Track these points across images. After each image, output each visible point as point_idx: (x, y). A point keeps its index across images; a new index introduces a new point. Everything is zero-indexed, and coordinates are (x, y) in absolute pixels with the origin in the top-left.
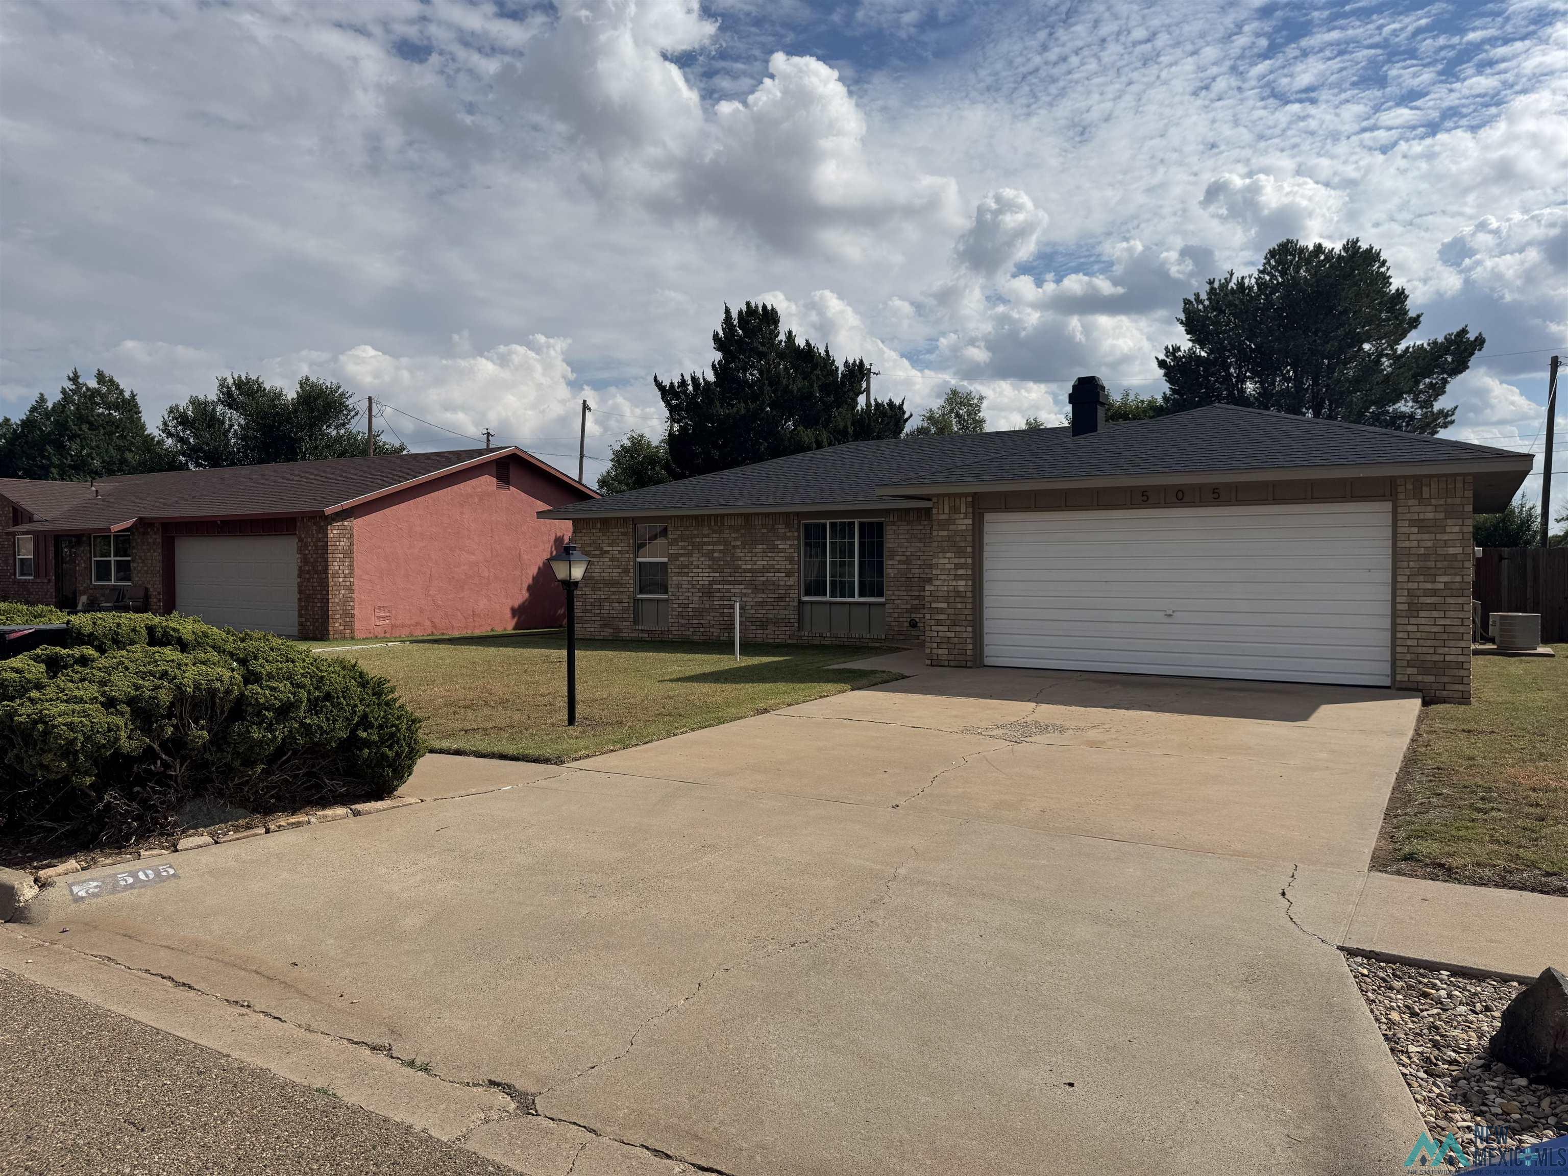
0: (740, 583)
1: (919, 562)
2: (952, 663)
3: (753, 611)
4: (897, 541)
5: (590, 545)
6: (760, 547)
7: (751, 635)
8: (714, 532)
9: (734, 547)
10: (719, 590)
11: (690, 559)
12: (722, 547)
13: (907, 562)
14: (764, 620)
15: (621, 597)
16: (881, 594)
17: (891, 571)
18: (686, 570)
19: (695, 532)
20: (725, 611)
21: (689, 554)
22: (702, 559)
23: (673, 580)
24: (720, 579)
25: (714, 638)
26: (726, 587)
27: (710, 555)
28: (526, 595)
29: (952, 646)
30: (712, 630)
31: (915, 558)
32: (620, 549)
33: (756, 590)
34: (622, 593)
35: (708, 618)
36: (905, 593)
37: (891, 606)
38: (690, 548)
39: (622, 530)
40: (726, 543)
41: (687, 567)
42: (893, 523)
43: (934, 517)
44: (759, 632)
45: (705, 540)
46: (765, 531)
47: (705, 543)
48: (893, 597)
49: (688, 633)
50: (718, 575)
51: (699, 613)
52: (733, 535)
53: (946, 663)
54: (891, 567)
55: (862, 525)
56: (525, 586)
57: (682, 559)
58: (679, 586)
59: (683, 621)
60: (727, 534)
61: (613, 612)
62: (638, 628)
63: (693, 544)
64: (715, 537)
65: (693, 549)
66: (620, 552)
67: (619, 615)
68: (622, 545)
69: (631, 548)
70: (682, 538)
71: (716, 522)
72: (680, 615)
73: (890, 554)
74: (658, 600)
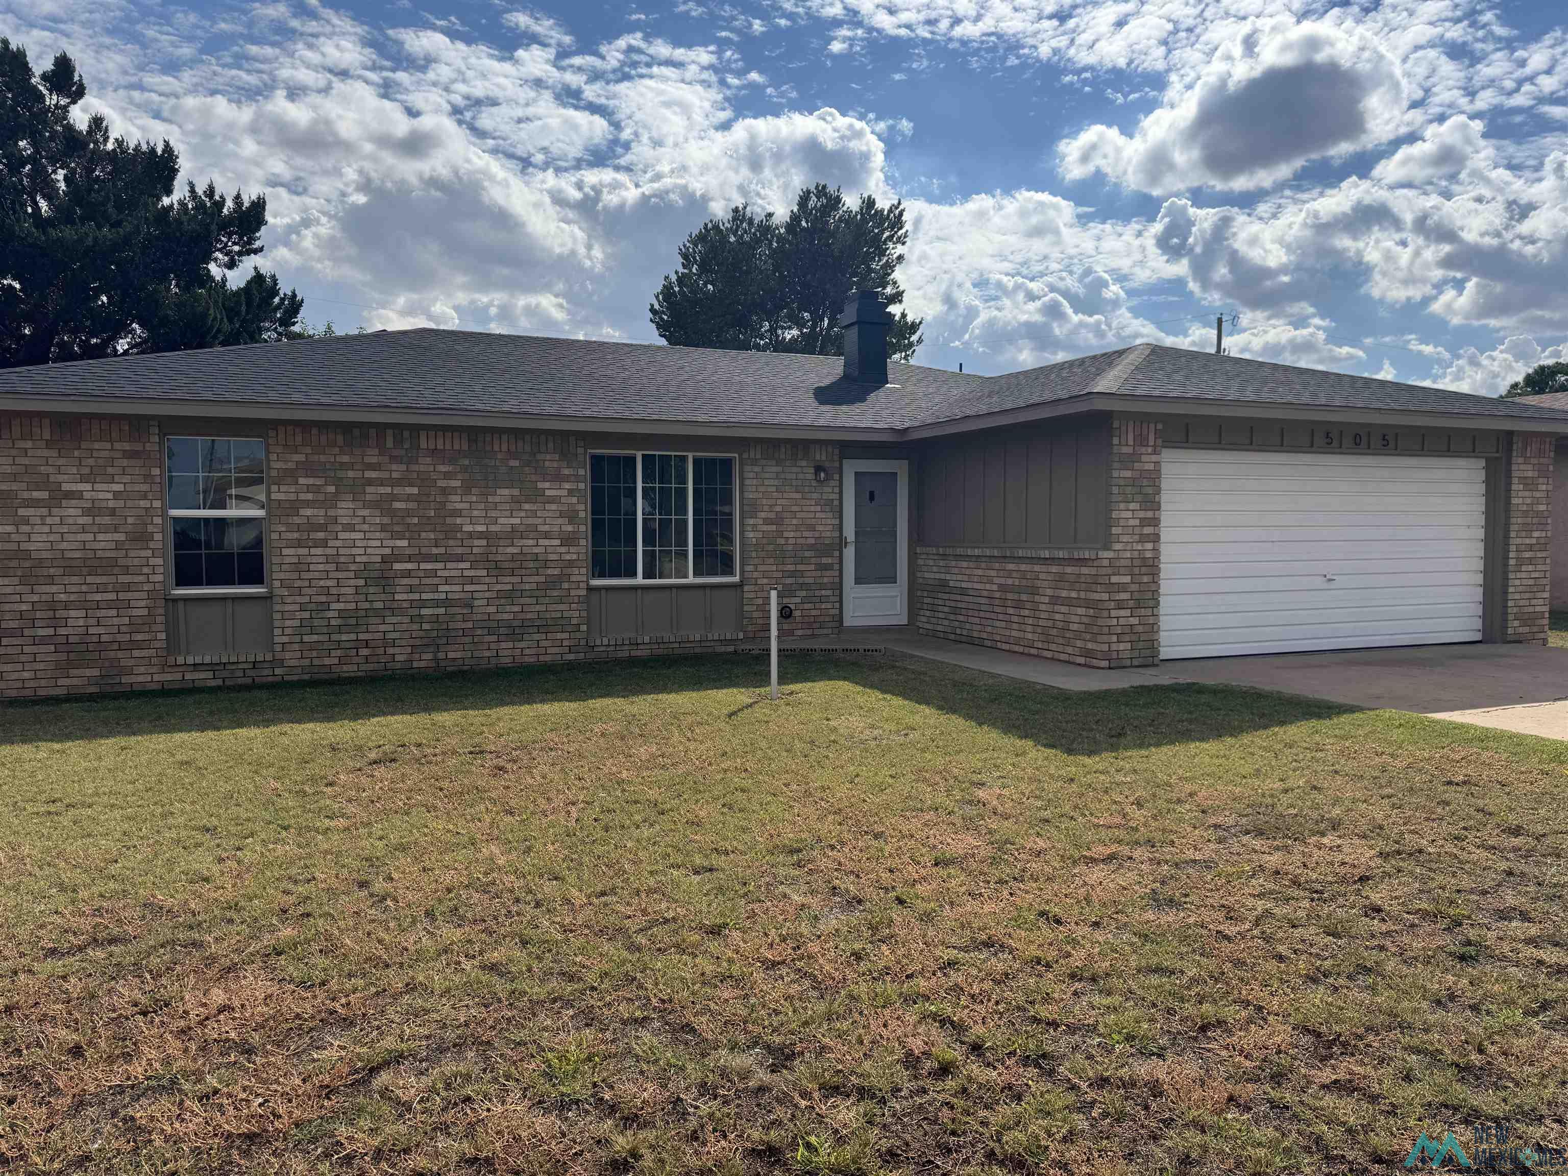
0: (460, 559)
1: (795, 522)
2: (1135, 663)
3: (492, 609)
4: (762, 489)
6: (506, 492)
7: (487, 654)
8: (393, 459)
9: (444, 491)
10: (408, 574)
11: (331, 512)
12: (415, 490)
13: (778, 521)
14: (516, 623)
15: (122, 596)
16: (731, 573)
17: (751, 535)
18: (321, 535)
19: (346, 459)
20: (424, 612)
21: (331, 502)
22: (366, 512)
23: (281, 557)
24: (409, 551)
25: (398, 666)
26: (423, 566)
27: (382, 505)
29: (1134, 638)
30: (391, 651)
31: (788, 515)
32: (117, 487)
33: (496, 569)
34: (128, 588)
35: (382, 628)
36: (774, 568)
37: (752, 588)
38: (332, 489)
39: (127, 446)
40: (425, 482)
41: (323, 528)
42: (755, 462)
44: (504, 645)
45: (373, 474)
46: (514, 463)
47: (370, 482)
48: (755, 575)
49: (327, 661)
50: (405, 543)
51: (355, 620)
52: (442, 468)
54: (750, 531)
55: (696, 462)
57: (309, 512)
58: (300, 567)
59: (315, 638)
60: (425, 464)
61: (101, 630)
62: (181, 660)
63: (338, 482)
64: (397, 470)
65: (337, 492)
66: (117, 495)
67: (119, 638)
68: (126, 479)
69: (156, 488)
70: (309, 469)
71: (398, 442)
72: (306, 627)
73: (751, 509)
74: (235, 599)
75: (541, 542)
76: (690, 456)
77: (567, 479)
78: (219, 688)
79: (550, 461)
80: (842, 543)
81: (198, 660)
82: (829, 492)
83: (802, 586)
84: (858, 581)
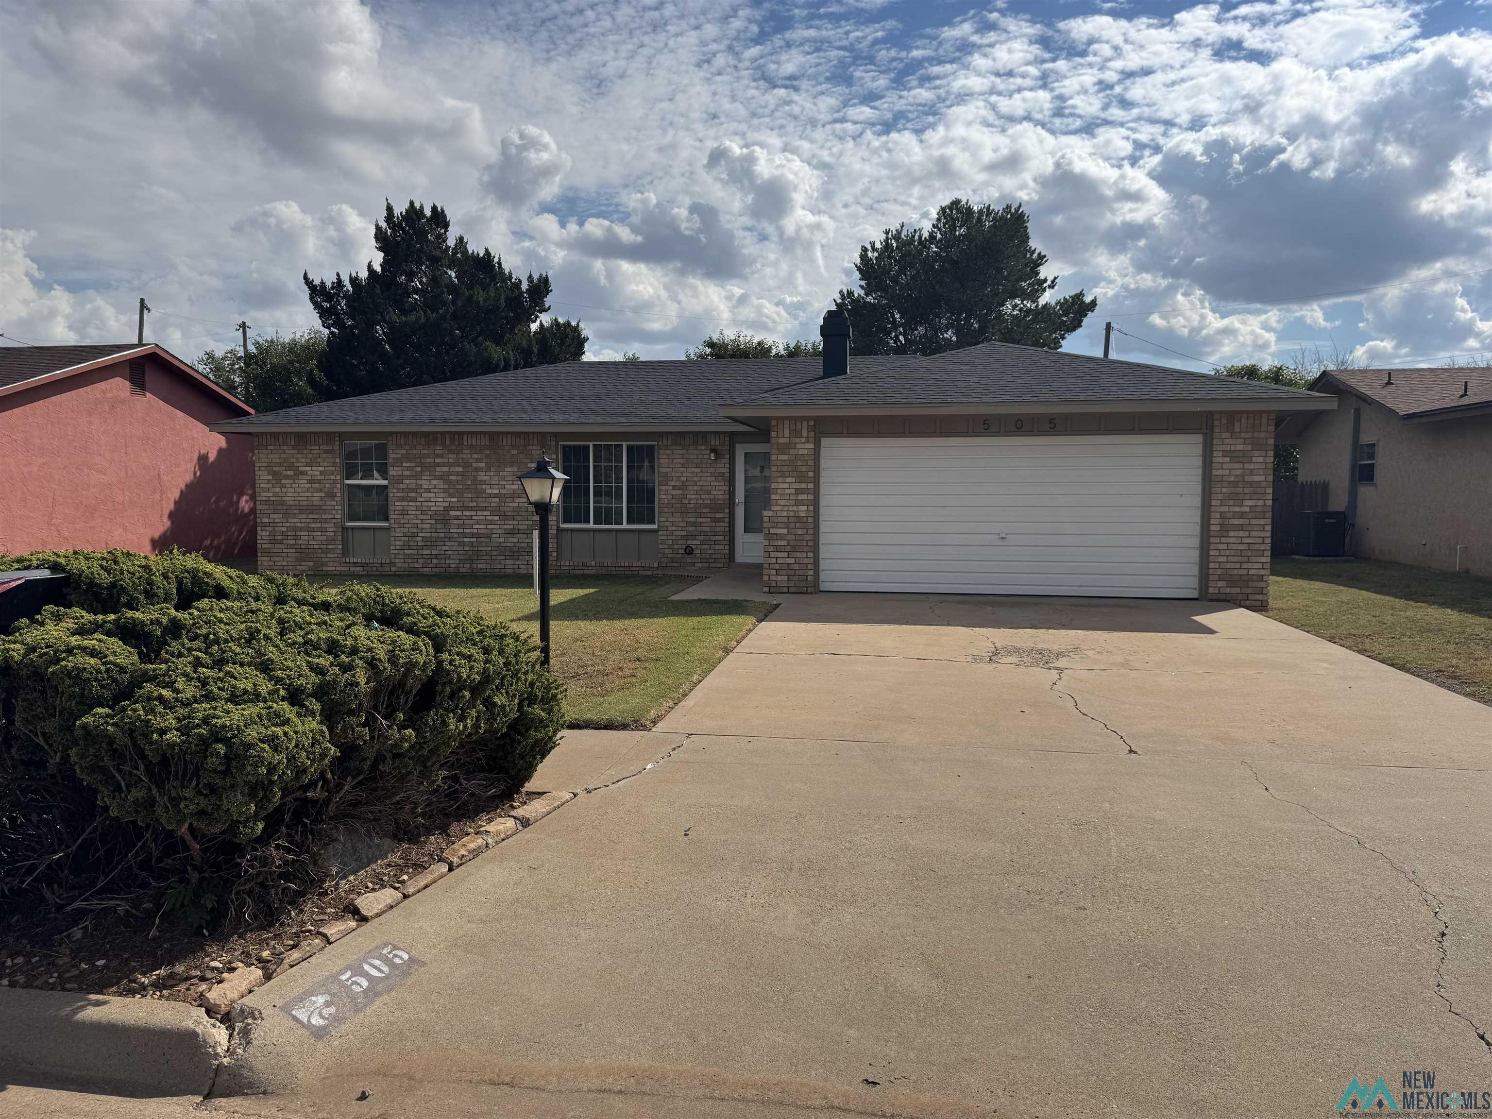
0: (485, 509)
1: (695, 488)
2: (791, 590)
3: (502, 540)
4: (671, 465)
5: (280, 464)
6: (510, 469)
7: (499, 566)
8: (451, 451)
9: (477, 469)
10: (457, 518)
11: (419, 482)
12: (461, 469)
13: (683, 487)
14: (516, 549)
15: (323, 525)
16: (652, 522)
17: (664, 497)
18: (413, 495)
19: (426, 452)
20: (465, 540)
21: (418, 476)
22: (435, 482)
23: (396, 506)
24: (458, 504)
25: (452, 570)
26: (465, 513)
27: (443, 477)
28: (167, 523)
29: (790, 572)
30: (448, 561)
31: (691, 483)
32: (322, 469)
33: (504, 516)
34: (326, 521)
35: (444, 548)
36: (680, 519)
37: (665, 533)
38: (419, 469)
39: (326, 447)
40: (466, 464)
42: (667, 447)
43: (773, 441)
44: (508, 562)
45: (438, 460)
46: (515, 452)
47: (438, 465)
48: (667, 524)
49: (416, 565)
50: (455, 500)
51: (430, 543)
52: (475, 456)
53: (786, 590)
54: (663, 495)
55: (629, 448)
56: (166, 512)
57: (407, 482)
59: (411, 552)
62: (347, 561)
63: (421, 464)
64: (452, 457)
65: (421, 471)
66: (321, 473)
67: (322, 547)
68: (325, 464)
70: (408, 458)
71: (452, 440)
74: (375, 529)
76: (625, 444)
78: (365, 576)
80: (733, 503)
81: (355, 561)
82: (723, 467)
83: (703, 533)
84: (746, 530)
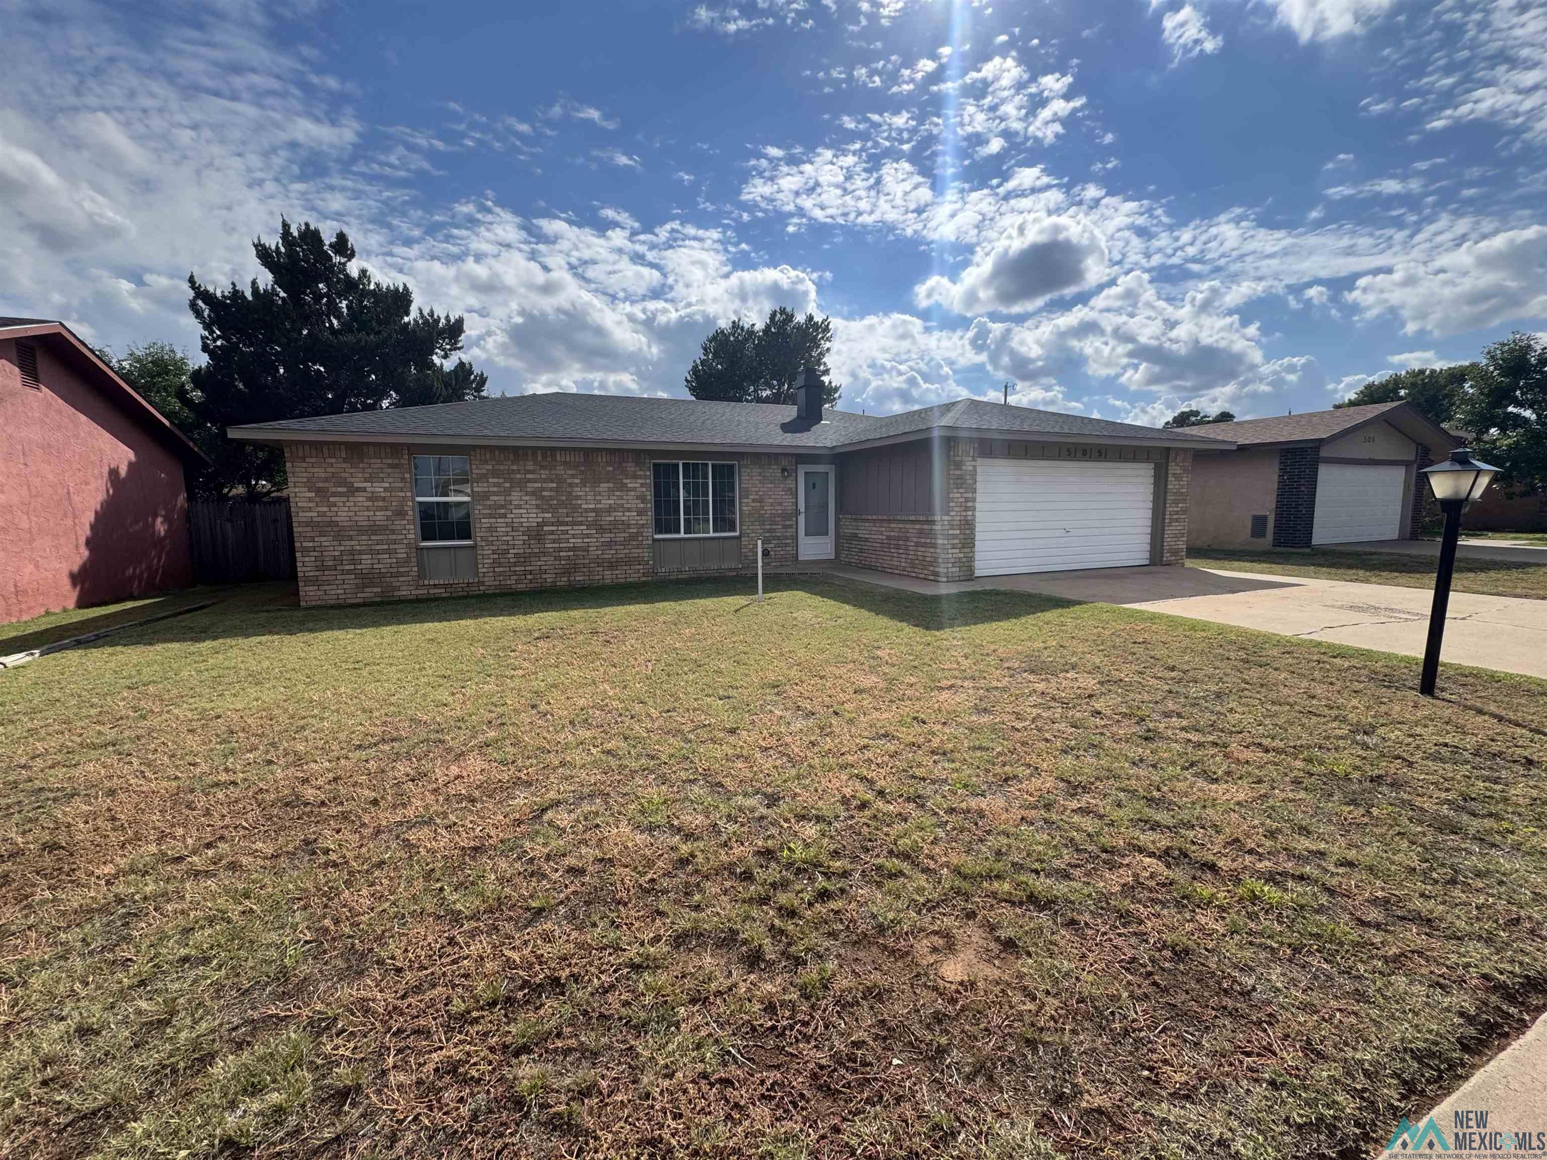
0: (581, 524)
1: (770, 501)
2: (962, 578)
3: (599, 552)
4: (751, 482)
6: (606, 485)
8: (543, 467)
9: (570, 485)
10: (552, 533)
11: (508, 498)
12: (554, 485)
13: (760, 501)
14: (614, 560)
16: (734, 530)
17: (744, 508)
18: (503, 511)
19: (515, 467)
20: (562, 554)
21: (507, 492)
22: (527, 498)
23: (481, 525)
24: (553, 520)
25: (548, 586)
26: (560, 528)
27: (536, 493)
28: (87, 554)
29: (960, 565)
30: (544, 576)
31: (767, 497)
32: (387, 485)
33: (601, 530)
34: (395, 542)
35: (539, 563)
36: (759, 527)
37: (747, 539)
39: (390, 461)
40: (560, 480)
41: (503, 507)
42: (746, 466)
43: (951, 459)
46: (610, 468)
47: (530, 481)
48: (747, 531)
49: (509, 582)
50: (549, 515)
51: (523, 559)
53: (958, 579)
54: (742, 505)
56: (81, 540)
57: (495, 498)
58: (492, 529)
59: (501, 569)
60: (560, 470)
61: (381, 566)
62: (426, 582)
63: (511, 480)
64: (544, 474)
65: (511, 487)
66: (386, 489)
67: (391, 570)
68: (391, 480)
69: (408, 485)
70: (495, 473)
71: (544, 457)
72: (496, 563)
73: (745, 493)
74: (455, 547)
75: (627, 514)
76: (710, 463)
77: (640, 477)
78: (449, 598)
79: (631, 467)
80: (797, 513)
81: (437, 582)
82: (790, 483)
83: (775, 538)
84: (807, 534)
